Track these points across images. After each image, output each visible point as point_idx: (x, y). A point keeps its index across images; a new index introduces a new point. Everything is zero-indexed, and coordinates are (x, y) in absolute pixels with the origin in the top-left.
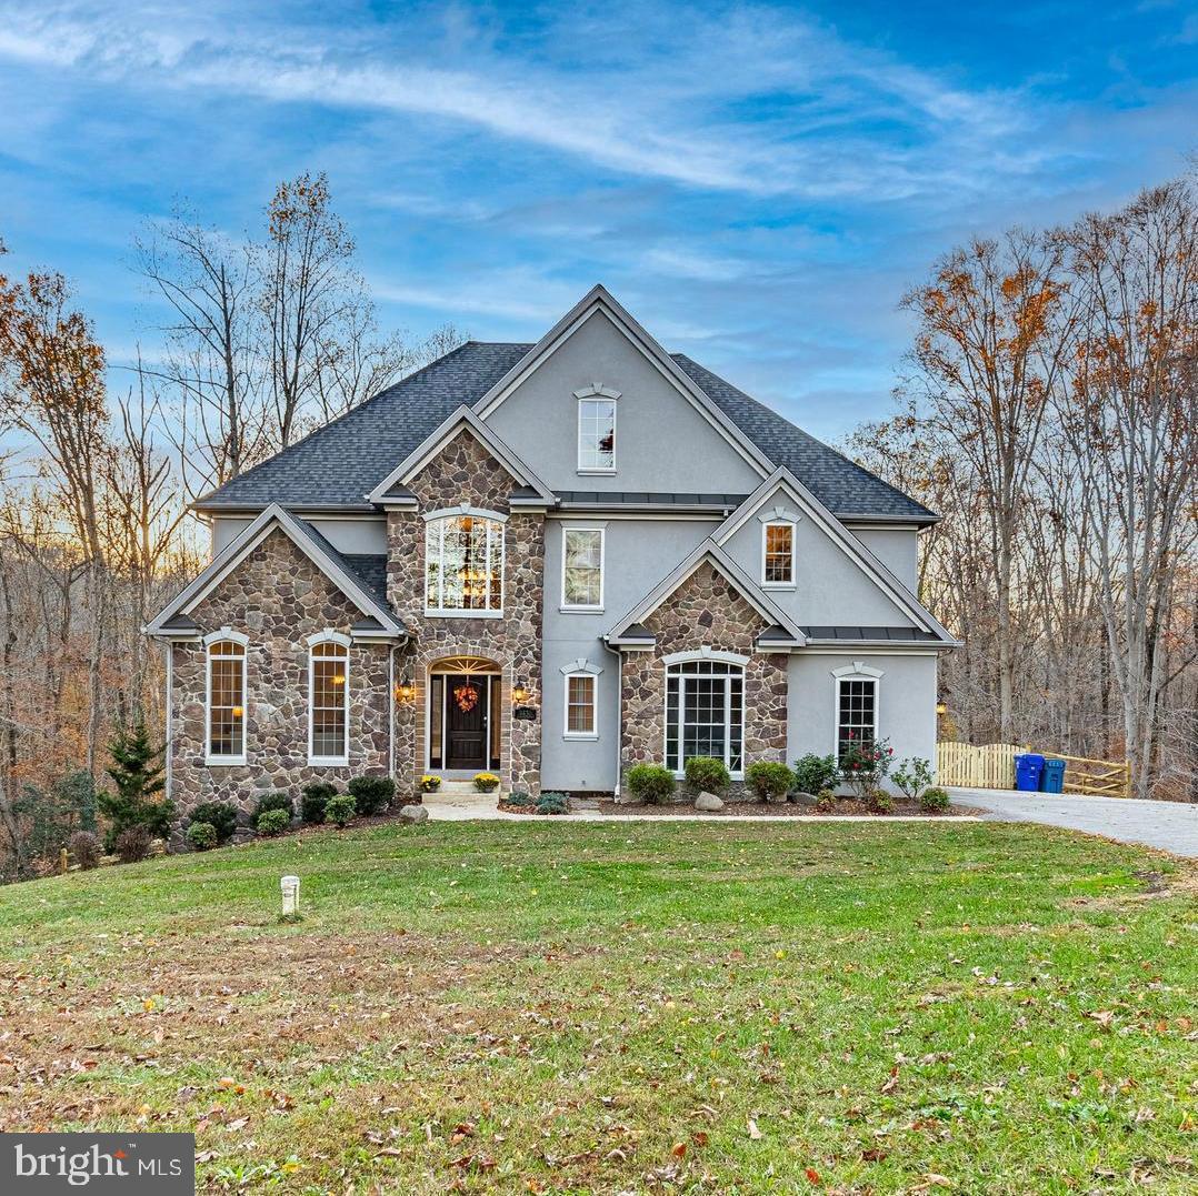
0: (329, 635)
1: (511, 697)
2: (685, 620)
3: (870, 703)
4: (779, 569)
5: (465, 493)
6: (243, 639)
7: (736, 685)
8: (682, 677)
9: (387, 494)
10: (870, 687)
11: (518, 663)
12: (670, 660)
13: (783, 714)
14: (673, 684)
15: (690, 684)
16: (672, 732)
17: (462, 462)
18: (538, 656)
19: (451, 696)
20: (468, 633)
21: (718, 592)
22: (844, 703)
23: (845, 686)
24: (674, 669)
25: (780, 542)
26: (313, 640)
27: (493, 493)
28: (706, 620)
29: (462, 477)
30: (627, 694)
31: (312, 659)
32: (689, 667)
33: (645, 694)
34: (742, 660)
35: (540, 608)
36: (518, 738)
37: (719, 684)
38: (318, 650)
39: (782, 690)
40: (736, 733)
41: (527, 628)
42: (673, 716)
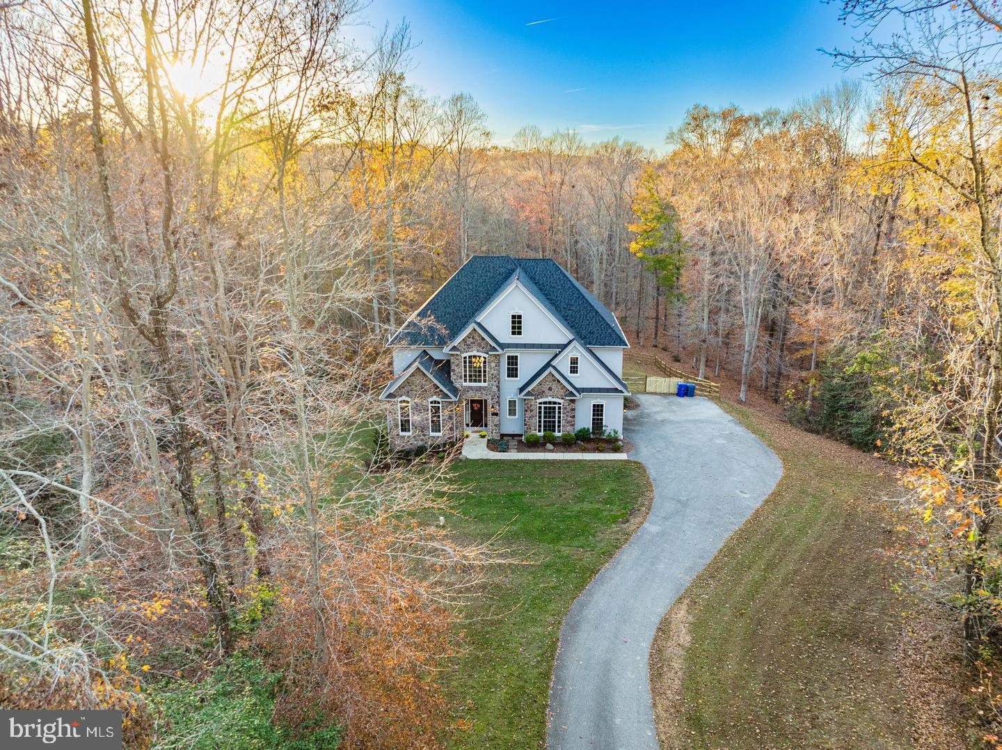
0: (435, 398)
1: (490, 410)
2: (544, 389)
3: (602, 411)
4: (574, 370)
5: (475, 348)
6: (409, 399)
7: (559, 408)
8: (543, 406)
9: (451, 350)
10: (602, 406)
11: (492, 399)
12: (539, 401)
13: (574, 417)
14: (540, 408)
15: (545, 408)
16: (540, 422)
17: (473, 338)
18: (498, 397)
19: (471, 406)
20: (477, 390)
21: (554, 381)
22: (594, 410)
23: (594, 406)
24: (540, 403)
25: (574, 361)
26: (430, 400)
27: (483, 348)
28: (550, 389)
29: (474, 343)
30: (526, 411)
31: (430, 405)
32: (545, 403)
33: (531, 411)
34: (561, 401)
35: (499, 383)
36: (493, 421)
37: (554, 408)
38: (431, 403)
39: (573, 410)
40: (559, 422)
41: (495, 389)
42: (540, 417)
